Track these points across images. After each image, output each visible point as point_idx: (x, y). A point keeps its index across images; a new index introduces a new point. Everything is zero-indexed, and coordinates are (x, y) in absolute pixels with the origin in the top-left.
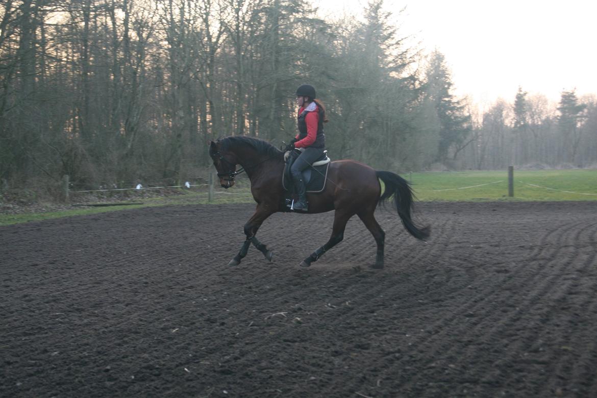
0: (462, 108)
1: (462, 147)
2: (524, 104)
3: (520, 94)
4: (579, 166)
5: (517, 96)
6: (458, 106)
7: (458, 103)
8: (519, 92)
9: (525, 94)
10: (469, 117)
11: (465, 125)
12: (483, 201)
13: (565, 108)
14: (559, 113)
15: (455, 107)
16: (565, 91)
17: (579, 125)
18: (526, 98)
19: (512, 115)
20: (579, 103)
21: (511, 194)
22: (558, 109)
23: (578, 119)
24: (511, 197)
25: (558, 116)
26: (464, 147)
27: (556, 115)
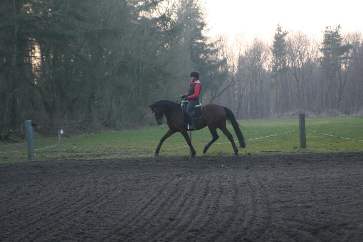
0: (216, 51)
1: (217, 94)
2: (284, 45)
3: (279, 34)
4: (346, 113)
5: (276, 35)
6: (212, 49)
7: (212, 45)
8: (277, 32)
9: (285, 34)
10: (225, 60)
11: (220, 69)
12: (273, 154)
13: (329, 49)
14: (321, 55)
15: (209, 50)
16: (329, 29)
17: (343, 67)
18: (286, 38)
19: (270, 57)
20: (343, 43)
21: (303, 145)
22: (321, 50)
23: (343, 61)
24: (304, 149)
25: (321, 58)
26: (220, 94)
27: (319, 57)
